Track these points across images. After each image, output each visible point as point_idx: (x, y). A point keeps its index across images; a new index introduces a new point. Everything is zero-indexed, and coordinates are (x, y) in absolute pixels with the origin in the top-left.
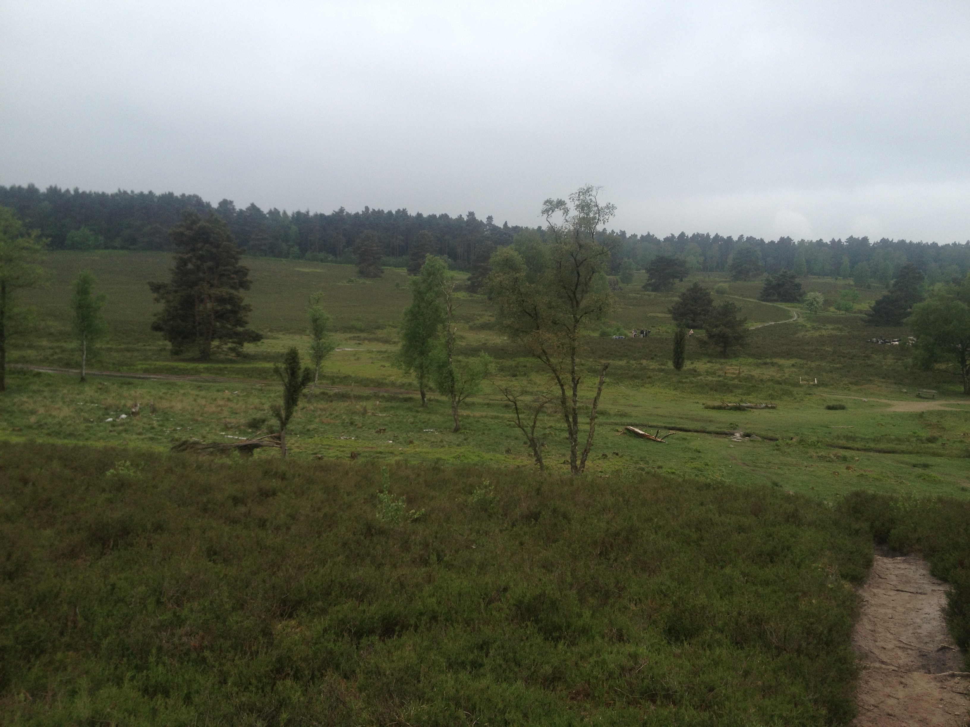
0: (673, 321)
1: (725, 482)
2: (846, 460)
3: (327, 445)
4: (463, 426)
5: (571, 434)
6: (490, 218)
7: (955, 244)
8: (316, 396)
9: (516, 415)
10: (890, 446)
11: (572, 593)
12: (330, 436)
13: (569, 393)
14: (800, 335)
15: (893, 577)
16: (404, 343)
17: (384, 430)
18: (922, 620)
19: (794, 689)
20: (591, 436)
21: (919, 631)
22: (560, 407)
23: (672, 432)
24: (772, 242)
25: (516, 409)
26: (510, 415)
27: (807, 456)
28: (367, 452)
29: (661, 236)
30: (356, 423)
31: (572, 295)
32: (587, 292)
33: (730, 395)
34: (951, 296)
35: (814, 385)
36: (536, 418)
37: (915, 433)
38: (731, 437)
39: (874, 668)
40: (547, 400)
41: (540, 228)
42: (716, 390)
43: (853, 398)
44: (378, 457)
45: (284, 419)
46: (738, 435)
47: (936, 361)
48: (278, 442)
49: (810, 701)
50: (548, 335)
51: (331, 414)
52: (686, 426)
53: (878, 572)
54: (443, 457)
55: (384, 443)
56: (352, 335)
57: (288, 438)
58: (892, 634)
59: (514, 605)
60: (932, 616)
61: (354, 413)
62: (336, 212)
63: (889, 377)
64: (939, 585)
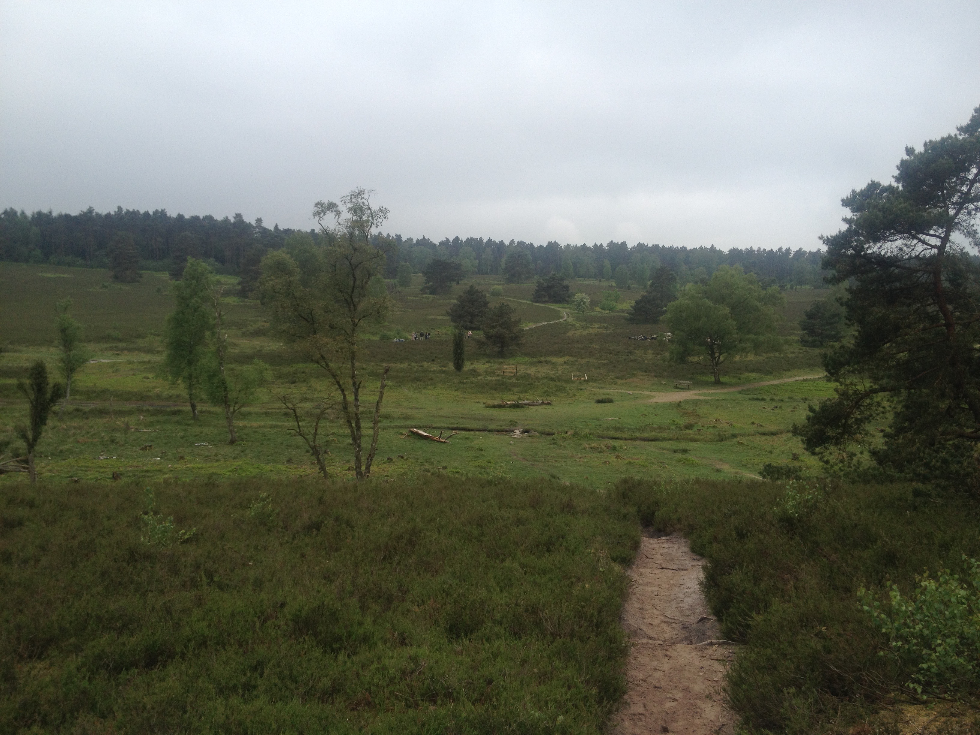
0: (452, 323)
1: (506, 478)
2: (615, 450)
3: (85, 466)
4: (239, 437)
5: (354, 439)
6: (259, 220)
7: (701, 248)
8: (69, 414)
9: (296, 423)
10: (653, 434)
11: (354, 601)
12: (87, 456)
13: (351, 398)
14: (570, 334)
15: (659, 557)
16: (169, 352)
17: (150, 446)
18: (684, 594)
19: (568, 673)
20: (375, 440)
21: (681, 605)
22: (342, 412)
23: (455, 432)
24: (541, 246)
25: (296, 417)
26: (291, 423)
27: (580, 448)
28: (131, 471)
29: (436, 240)
30: (117, 441)
31: (349, 299)
32: (364, 296)
33: (509, 393)
34: (699, 295)
35: (585, 381)
36: (317, 424)
37: (674, 421)
38: (512, 434)
39: (642, 644)
40: (328, 406)
41: (313, 230)
42: (495, 390)
43: (619, 391)
44: (144, 476)
45: (31, 441)
46: (517, 431)
47: (689, 354)
48: (25, 466)
49: (582, 682)
50: (326, 340)
51: (88, 433)
52: (468, 426)
53: (645, 553)
54: (219, 471)
55: (150, 461)
56: (108, 345)
57: (37, 461)
58: (658, 610)
59: (291, 620)
60: (692, 590)
61: (114, 430)
62: (84, 212)
63: (650, 371)
64: (699, 560)
